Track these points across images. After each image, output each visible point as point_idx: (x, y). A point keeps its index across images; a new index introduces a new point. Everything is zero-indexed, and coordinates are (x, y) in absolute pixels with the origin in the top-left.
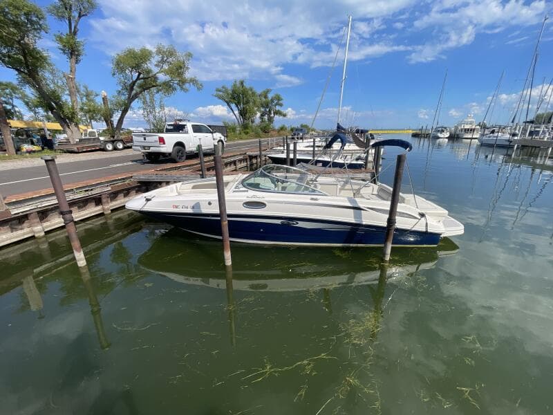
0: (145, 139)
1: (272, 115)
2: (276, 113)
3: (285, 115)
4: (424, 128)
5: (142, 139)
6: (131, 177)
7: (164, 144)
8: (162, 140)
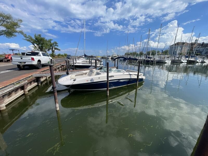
0: (22, 58)
1: (54, 50)
2: (55, 49)
3: (59, 50)
4: (105, 56)
5: (20, 58)
6: (32, 76)
7: (34, 61)
8: (33, 59)
